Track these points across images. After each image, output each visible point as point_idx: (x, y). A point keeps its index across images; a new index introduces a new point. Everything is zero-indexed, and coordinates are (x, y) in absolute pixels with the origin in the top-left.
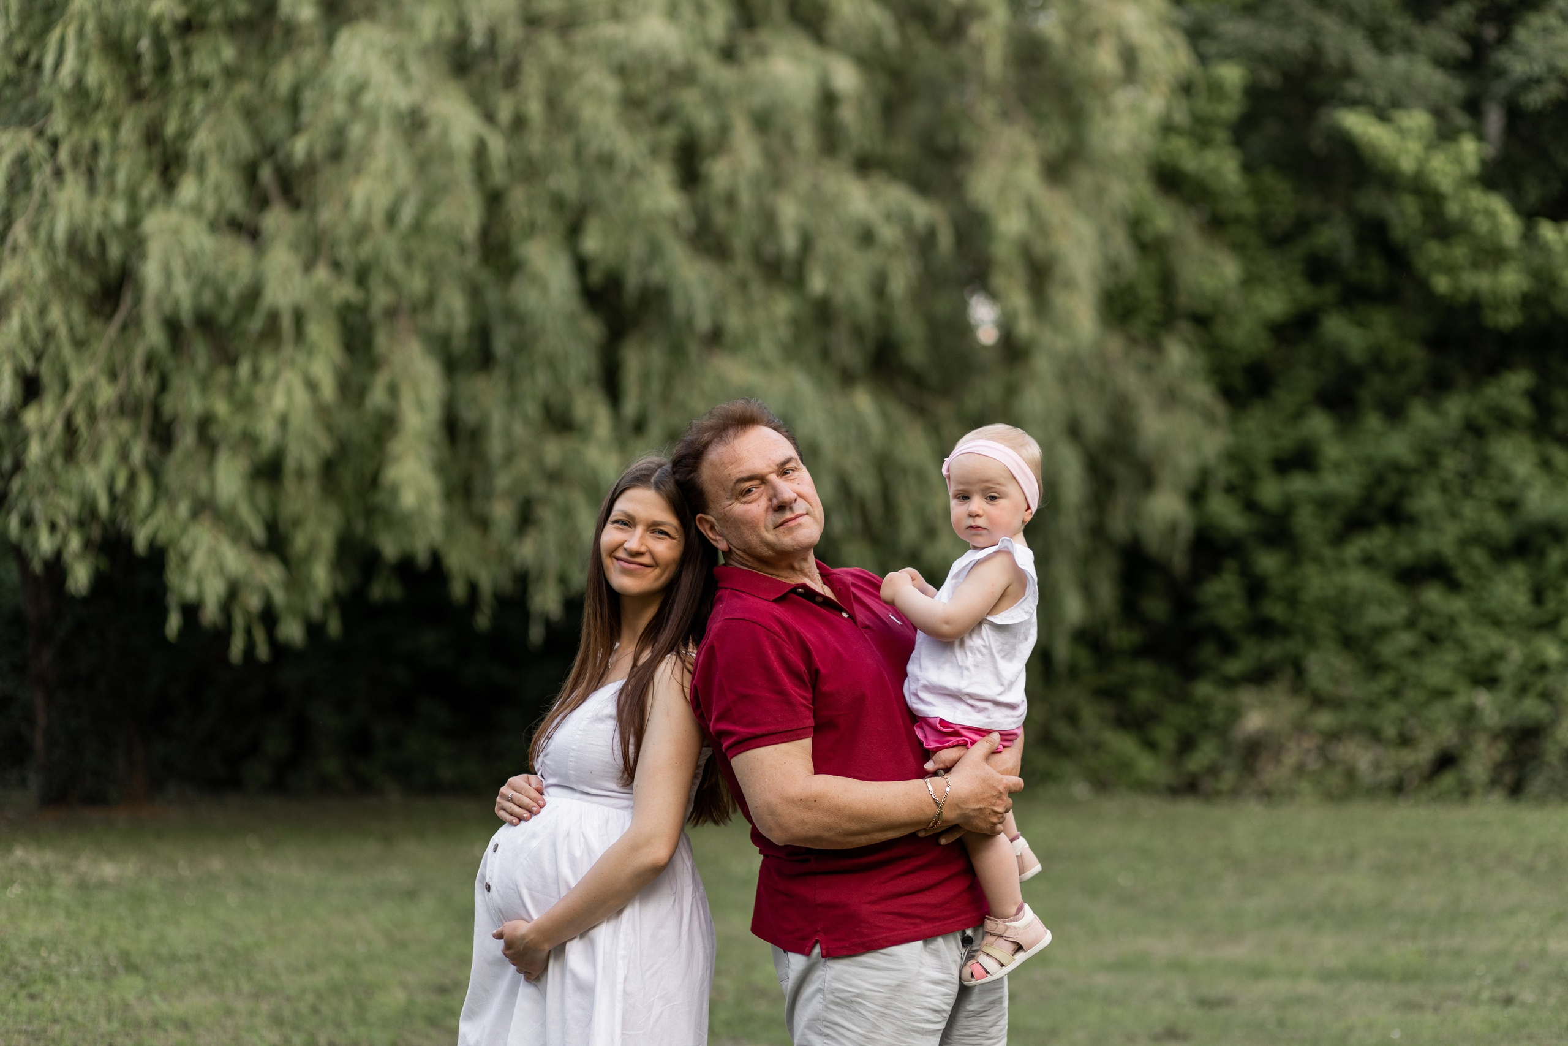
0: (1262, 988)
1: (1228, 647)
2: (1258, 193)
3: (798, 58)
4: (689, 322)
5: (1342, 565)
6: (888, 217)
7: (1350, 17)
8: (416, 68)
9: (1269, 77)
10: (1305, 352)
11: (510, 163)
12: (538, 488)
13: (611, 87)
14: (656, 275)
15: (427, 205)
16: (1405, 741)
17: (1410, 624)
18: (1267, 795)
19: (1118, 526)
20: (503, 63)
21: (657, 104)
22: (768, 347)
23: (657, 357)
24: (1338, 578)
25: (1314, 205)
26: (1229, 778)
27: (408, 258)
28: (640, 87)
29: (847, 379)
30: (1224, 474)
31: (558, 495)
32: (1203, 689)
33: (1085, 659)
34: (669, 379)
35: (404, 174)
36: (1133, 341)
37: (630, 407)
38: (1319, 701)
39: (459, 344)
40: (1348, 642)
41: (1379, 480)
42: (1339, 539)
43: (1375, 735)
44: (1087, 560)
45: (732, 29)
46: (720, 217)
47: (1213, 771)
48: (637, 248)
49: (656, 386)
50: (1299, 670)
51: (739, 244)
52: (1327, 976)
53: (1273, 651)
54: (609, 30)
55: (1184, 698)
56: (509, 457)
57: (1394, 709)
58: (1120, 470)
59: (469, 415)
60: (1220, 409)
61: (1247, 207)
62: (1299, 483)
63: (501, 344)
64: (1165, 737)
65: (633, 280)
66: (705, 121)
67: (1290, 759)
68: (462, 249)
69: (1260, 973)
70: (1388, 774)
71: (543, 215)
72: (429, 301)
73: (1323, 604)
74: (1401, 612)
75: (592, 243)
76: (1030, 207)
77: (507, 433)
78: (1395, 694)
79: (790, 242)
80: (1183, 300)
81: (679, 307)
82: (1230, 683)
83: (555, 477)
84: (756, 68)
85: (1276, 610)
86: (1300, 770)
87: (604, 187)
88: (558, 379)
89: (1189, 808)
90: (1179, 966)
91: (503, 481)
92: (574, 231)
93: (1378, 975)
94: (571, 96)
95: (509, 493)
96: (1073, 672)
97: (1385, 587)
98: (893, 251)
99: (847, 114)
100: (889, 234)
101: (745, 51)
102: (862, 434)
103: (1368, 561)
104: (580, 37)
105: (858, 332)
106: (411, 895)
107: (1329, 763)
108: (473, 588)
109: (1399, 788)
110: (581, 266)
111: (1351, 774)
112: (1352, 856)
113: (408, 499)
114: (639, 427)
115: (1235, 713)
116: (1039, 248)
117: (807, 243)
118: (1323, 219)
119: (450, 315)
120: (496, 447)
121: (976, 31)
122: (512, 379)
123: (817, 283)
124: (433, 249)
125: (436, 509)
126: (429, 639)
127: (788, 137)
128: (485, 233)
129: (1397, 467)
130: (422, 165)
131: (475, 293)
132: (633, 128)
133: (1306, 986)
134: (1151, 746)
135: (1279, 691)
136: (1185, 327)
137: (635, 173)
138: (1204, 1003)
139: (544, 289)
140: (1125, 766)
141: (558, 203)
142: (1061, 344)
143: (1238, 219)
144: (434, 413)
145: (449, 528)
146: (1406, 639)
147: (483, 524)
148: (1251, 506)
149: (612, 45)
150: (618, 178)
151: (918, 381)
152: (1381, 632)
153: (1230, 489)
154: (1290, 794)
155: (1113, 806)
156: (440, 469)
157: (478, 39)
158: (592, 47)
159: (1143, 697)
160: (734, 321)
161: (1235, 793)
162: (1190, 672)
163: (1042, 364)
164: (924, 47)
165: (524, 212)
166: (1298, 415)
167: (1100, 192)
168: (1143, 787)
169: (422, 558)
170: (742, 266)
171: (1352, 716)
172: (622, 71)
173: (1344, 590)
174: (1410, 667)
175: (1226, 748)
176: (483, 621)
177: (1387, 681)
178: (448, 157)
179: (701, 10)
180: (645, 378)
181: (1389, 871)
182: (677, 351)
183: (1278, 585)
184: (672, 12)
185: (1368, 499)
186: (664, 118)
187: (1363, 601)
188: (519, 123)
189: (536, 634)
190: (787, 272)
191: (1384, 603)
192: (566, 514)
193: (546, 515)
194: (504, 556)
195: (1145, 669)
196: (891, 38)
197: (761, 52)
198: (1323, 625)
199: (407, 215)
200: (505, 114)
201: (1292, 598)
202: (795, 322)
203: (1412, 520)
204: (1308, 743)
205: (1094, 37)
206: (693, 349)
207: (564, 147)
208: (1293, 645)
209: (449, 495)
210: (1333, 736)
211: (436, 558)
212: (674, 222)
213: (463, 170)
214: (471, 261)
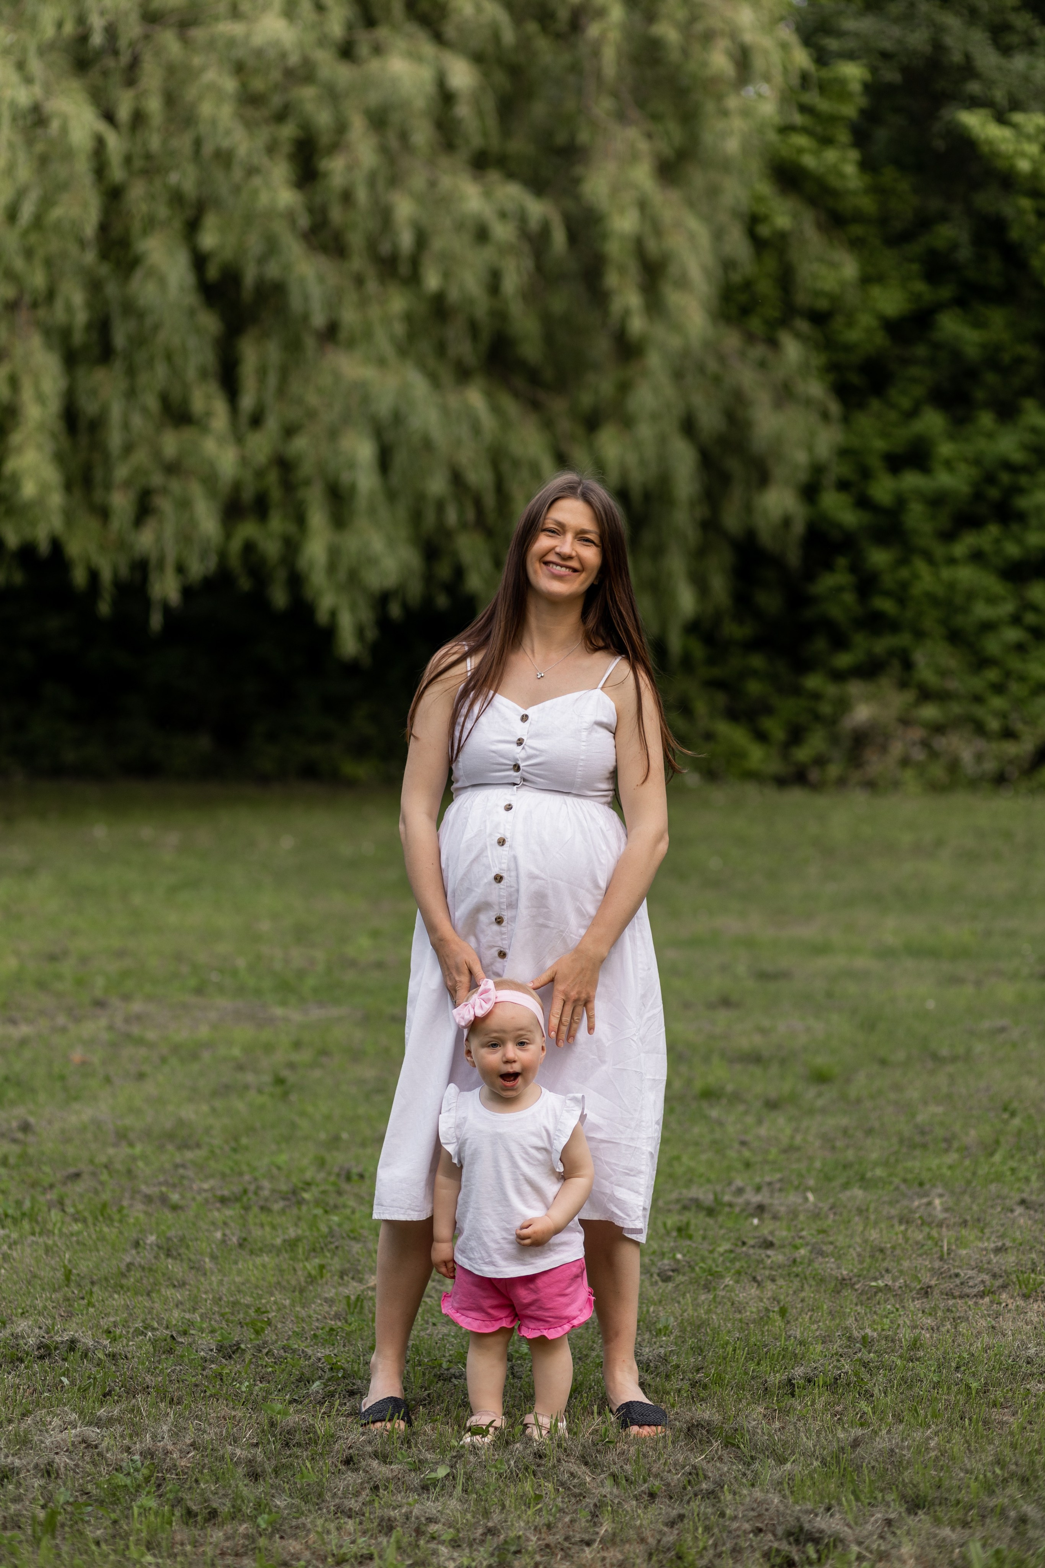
0: (822, 963)
1: (840, 642)
2: (878, 190)
3: (416, 57)
4: (306, 317)
5: (952, 561)
6: (503, 215)
7: (973, 15)
8: (35, 66)
9: (891, 75)
10: (921, 351)
11: (128, 160)
12: (157, 479)
13: (230, 85)
14: (273, 271)
15: (47, 202)
16: (1008, 734)
17: (1016, 620)
18: (871, 785)
19: (732, 520)
20: (125, 59)
21: (276, 101)
22: (383, 343)
23: (273, 351)
24: (946, 573)
25: (935, 204)
26: (834, 770)
27: (29, 253)
28: (258, 85)
29: (463, 374)
30: (839, 470)
31: (175, 485)
32: (813, 682)
33: (699, 651)
34: (284, 373)
35: (24, 173)
36: (750, 338)
37: (247, 402)
38: (926, 695)
39: (78, 338)
40: (955, 637)
41: (990, 479)
42: (948, 536)
43: (980, 729)
44: (700, 553)
45: (350, 27)
46: (336, 214)
47: (820, 761)
48: (254, 244)
49: (272, 380)
50: (908, 665)
51: (356, 240)
52: (885, 953)
53: (882, 645)
54: (228, 28)
55: (797, 691)
56: (128, 449)
57: (997, 702)
58: (733, 465)
59: (89, 407)
60: (834, 408)
61: (867, 204)
62: (912, 480)
63: (119, 339)
64: (776, 728)
65: (250, 276)
66: (323, 118)
67: (897, 749)
68: (82, 244)
69: (822, 949)
70: (990, 766)
71: (163, 211)
72: (51, 295)
73: (933, 600)
74: (1008, 608)
75: (208, 240)
76: (643, 205)
77: (126, 426)
78: (999, 689)
79: (406, 240)
80: (802, 299)
81: (296, 303)
82: (839, 676)
83: (172, 469)
84: (374, 65)
85: (885, 605)
86: (905, 762)
87: (222, 185)
88: (175, 371)
89: (796, 796)
90: (749, 943)
91: (121, 472)
92: (192, 227)
93: (933, 953)
94: (191, 93)
95: (127, 484)
96: (687, 663)
97: (992, 583)
98: (504, 250)
99: (463, 111)
100: (503, 232)
101: (363, 49)
102: (476, 429)
103: (977, 557)
104: (198, 34)
105: (474, 328)
106: (29, 872)
107: (934, 754)
108: (94, 575)
109: (1000, 780)
110: (199, 261)
111: (954, 766)
112: (939, 843)
113: (29, 489)
114: (256, 421)
115: (844, 705)
116: (652, 246)
117: (422, 240)
118: (944, 217)
119: (69, 308)
120: (115, 439)
121: (593, 30)
122: (131, 372)
123: (432, 281)
124: (54, 245)
125: (56, 499)
126: (54, 623)
127: (404, 136)
128: (104, 228)
129: (1008, 466)
130: (43, 161)
131: (95, 286)
132: (249, 125)
133: (861, 962)
134: (761, 737)
135: (886, 684)
136: (803, 325)
137: (252, 171)
138: (763, 976)
139: (162, 282)
140: (736, 755)
141: (177, 198)
142: (675, 342)
143: (858, 217)
144: (54, 406)
145: (69, 516)
146: (1012, 635)
147: (104, 513)
148: (863, 502)
149: (231, 43)
150: (237, 174)
151: (534, 377)
152: (988, 627)
153: (843, 485)
154: (896, 784)
155: (719, 795)
156: (60, 458)
157: (97, 39)
158: (211, 45)
159: (754, 688)
160: (349, 316)
161: (842, 782)
162: (803, 666)
163: (654, 360)
164: (542, 44)
165: (144, 207)
166: (913, 414)
167: (713, 192)
168: (752, 776)
169: (44, 547)
170: (358, 262)
171: (956, 709)
172: (239, 69)
173: (951, 586)
174: (1015, 663)
175: (834, 740)
176: (104, 608)
177: (992, 675)
178: (68, 155)
179: (320, 8)
180: (262, 372)
181: (970, 857)
182: (293, 346)
183: (888, 581)
184: (290, 12)
185: (978, 496)
186: (281, 117)
187: (971, 595)
188: (139, 118)
189: (156, 621)
190: (404, 269)
191: (992, 600)
192: (184, 504)
193: (164, 504)
194: (122, 545)
195: (757, 661)
196: (509, 36)
197: (378, 50)
198: (929, 623)
199: (27, 211)
200: (124, 113)
201: (901, 595)
202: (409, 318)
203: (1021, 517)
204: (916, 734)
205: (708, 37)
206: (310, 342)
207: (183, 143)
208: (903, 639)
209: (68, 487)
210: (938, 729)
211: (56, 545)
212: (290, 216)
213: (83, 167)
214: (90, 257)
